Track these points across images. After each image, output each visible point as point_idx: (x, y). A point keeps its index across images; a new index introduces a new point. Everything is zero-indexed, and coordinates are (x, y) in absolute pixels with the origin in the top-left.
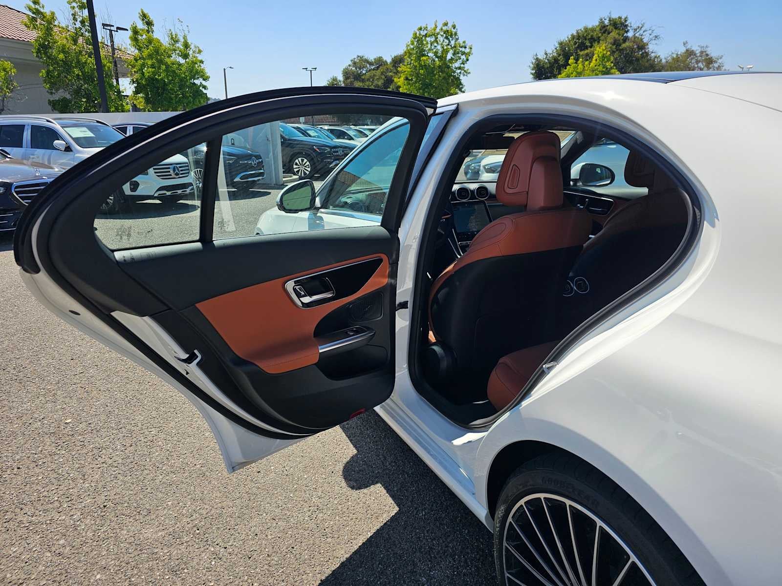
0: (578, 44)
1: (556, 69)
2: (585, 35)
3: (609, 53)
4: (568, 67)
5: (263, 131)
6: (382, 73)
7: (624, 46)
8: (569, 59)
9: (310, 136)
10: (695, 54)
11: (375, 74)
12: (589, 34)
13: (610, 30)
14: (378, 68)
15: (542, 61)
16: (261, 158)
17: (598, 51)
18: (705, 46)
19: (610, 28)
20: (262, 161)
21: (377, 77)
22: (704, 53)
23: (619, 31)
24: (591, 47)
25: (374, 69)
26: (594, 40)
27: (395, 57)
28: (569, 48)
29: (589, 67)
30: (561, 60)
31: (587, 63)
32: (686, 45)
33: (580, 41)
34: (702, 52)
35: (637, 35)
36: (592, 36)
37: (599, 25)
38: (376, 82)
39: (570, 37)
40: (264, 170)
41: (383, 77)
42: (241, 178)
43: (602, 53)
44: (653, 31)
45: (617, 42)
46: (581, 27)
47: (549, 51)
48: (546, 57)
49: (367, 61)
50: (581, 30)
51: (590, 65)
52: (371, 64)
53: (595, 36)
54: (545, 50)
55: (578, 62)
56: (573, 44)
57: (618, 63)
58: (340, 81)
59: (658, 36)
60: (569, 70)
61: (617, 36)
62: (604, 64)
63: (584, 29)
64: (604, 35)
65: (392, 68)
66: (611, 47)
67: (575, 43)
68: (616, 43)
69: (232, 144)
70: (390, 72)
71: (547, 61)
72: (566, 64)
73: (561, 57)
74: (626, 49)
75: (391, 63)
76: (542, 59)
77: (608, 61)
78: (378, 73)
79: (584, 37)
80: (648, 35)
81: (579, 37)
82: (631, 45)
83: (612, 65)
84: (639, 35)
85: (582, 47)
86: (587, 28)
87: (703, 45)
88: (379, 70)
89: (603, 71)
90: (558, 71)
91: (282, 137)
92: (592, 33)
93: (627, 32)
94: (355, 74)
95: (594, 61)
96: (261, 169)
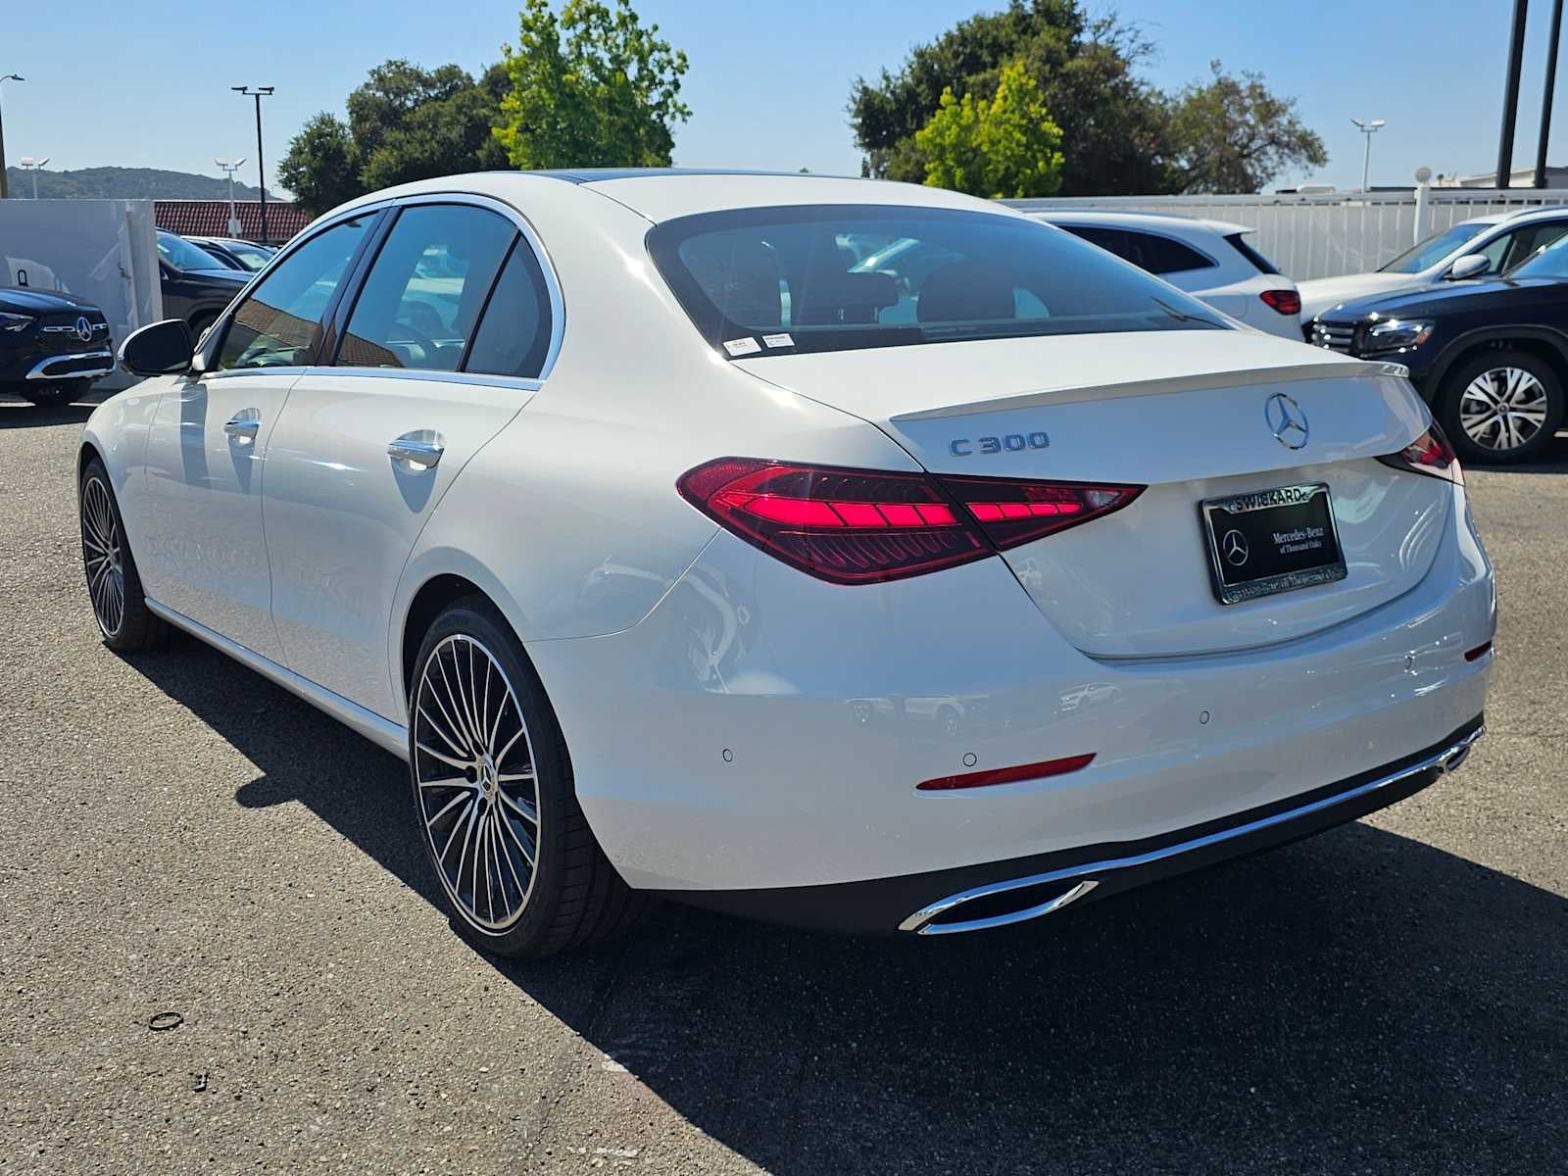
0: (962, 57)
1: (912, 118)
2: (979, 36)
3: (1033, 83)
4: (938, 113)
5: (112, 251)
6: (460, 109)
7: (1070, 65)
8: (941, 93)
9: (247, 268)
10: (1238, 92)
11: (440, 109)
12: (988, 34)
13: (1039, 26)
14: (448, 94)
15: (878, 95)
16: (104, 321)
17: (1009, 77)
18: (1257, 73)
19: (1038, 20)
20: (106, 331)
21: (448, 119)
22: (1258, 91)
23: (1057, 30)
24: (994, 66)
25: (436, 98)
26: (1001, 50)
27: (493, 69)
28: (940, 66)
29: (988, 115)
30: (923, 95)
31: (982, 104)
32: (1217, 70)
33: (968, 51)
34: (1253, 88)
35: (1102, 41)
36: (995, 38)
37: (1010, 14)
38: (444, 131)
39: (942, 38)
40: (111, 351)
41: (463, 119)
42: (46, 371)
43: (1017, 83)
44: (1138, 32)
45: (1055, 55)
46: (967, 15)
47: (894, 72)
48: (888, 87)
49: (418, 77)
50: (968, 22)
51: (990, 108)
52: (427, 84)
53: (1003, 40)
54: (884, 69)
55: (963, 102)
56: (950, 56)
57: (1059, 106)
58: (342, 126)
59: (1150, 45)
60: (940, 121)
61: (1052, 43)
62: (1025, 108)
63: (975, 20)
64: (1023, 37)
65: (486, 97)
66: (1039, 69)
67: (956, 55)
68: (1052, 59)
69: (21, 284)
70: (483, 107)
71: (889, 95)
72: (936, 106)
73: (923, 86)
74: (1075, 73)
75: (482, 84)
76: (877, 89)
77: (1033, 100)
78: (449, 107)
79: (976, 38)
80: (1128, 42)
81: (964, 41)
82: (1086, 66)
83: (1044, 111)
84: (1107, 40)
85: (973, 64)
86: (982, 20)
87: (1251, 72)
88: (450, 102)
89: (1022, 126)
90: (915, 121)
91: (164, 268)
92: (995, 33)
93: (1079, 31)
94: (385, 108)
95: (999, 101)
96: (104, 350)
